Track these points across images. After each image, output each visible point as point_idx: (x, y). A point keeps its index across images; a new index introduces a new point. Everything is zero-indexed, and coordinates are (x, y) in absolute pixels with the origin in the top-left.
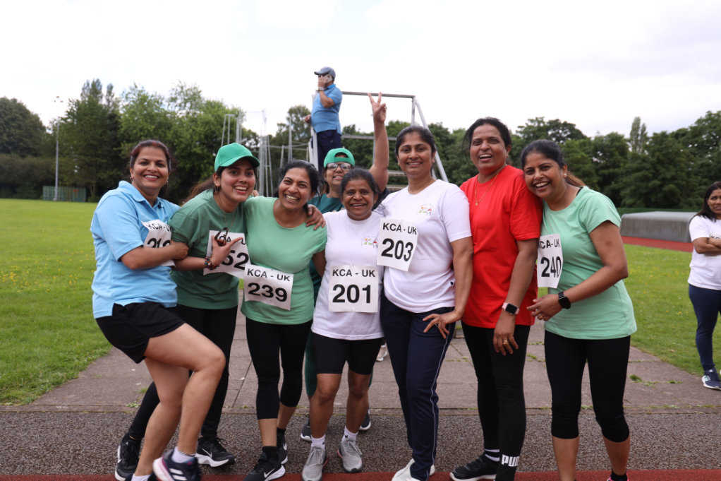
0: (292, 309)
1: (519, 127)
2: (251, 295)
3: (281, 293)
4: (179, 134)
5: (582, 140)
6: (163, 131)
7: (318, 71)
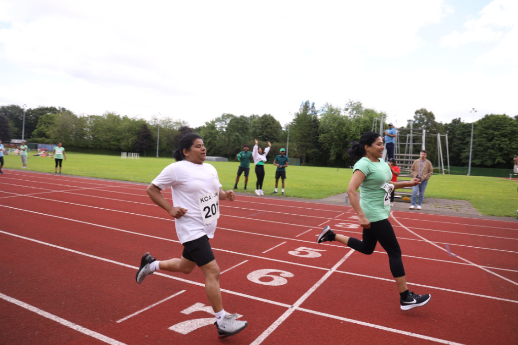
4: (349, 128)
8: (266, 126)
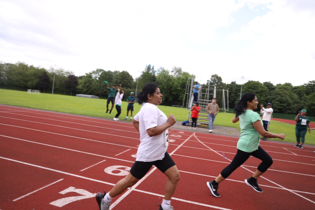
8: (124, 78)
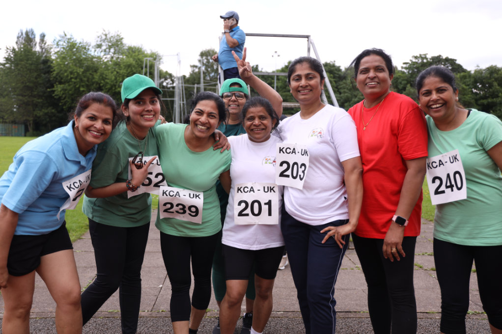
0: (203, 223)
1: (404, 63)
2: (165, 213)
3: (193, 209)
4: (104, 76)
5: (462, 74)
6: (91, 74)
7: (224, 15)
